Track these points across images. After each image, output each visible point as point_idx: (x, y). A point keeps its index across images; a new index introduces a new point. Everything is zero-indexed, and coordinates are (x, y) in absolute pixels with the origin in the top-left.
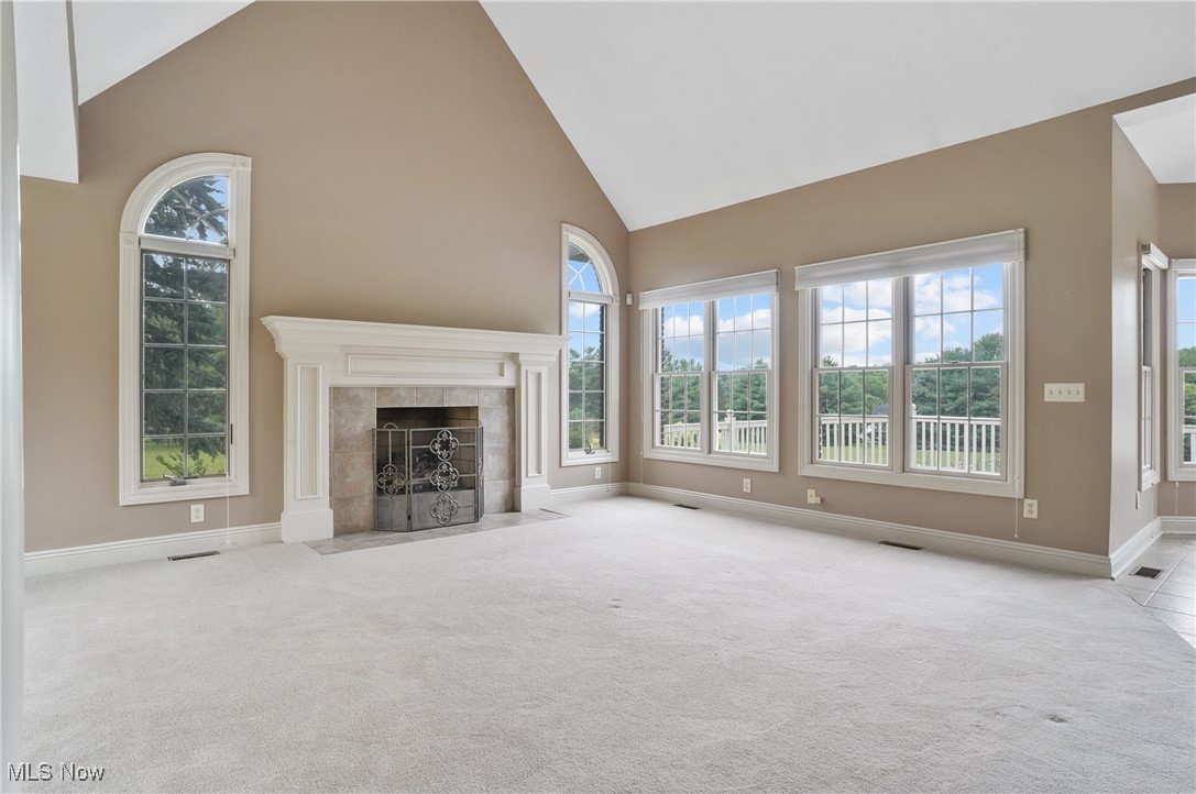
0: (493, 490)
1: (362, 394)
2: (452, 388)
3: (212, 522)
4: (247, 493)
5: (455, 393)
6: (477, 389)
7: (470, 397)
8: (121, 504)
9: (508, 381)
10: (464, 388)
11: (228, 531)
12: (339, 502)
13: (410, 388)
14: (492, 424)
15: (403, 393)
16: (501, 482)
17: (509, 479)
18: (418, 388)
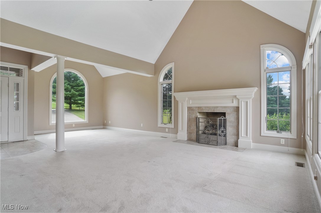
0: (230, 139)
1: (194, 108)
2: (217, 107)
3: (168, 132)
4: (174, 128)
5: (218, 108)
6: (225, 107)
7: (223, 109)
8: (158, 126)
9: (235, 104)
10: (221, 107)
11: (170, 134)
12: (189, 133)
13: (205, 107)
14: (230, 118)
15: (204, 108)
16: (234, 136)
17: (237, 136)
18: (208, 107)
